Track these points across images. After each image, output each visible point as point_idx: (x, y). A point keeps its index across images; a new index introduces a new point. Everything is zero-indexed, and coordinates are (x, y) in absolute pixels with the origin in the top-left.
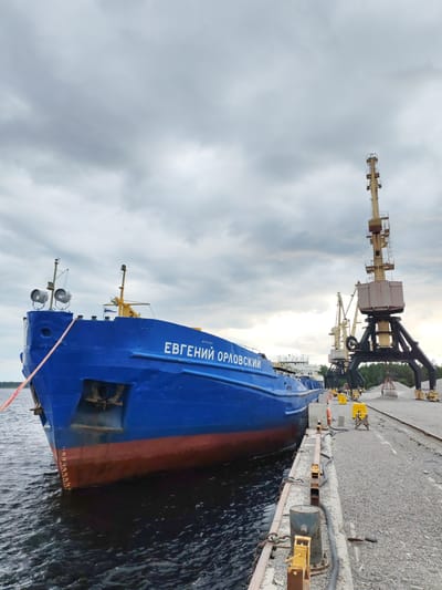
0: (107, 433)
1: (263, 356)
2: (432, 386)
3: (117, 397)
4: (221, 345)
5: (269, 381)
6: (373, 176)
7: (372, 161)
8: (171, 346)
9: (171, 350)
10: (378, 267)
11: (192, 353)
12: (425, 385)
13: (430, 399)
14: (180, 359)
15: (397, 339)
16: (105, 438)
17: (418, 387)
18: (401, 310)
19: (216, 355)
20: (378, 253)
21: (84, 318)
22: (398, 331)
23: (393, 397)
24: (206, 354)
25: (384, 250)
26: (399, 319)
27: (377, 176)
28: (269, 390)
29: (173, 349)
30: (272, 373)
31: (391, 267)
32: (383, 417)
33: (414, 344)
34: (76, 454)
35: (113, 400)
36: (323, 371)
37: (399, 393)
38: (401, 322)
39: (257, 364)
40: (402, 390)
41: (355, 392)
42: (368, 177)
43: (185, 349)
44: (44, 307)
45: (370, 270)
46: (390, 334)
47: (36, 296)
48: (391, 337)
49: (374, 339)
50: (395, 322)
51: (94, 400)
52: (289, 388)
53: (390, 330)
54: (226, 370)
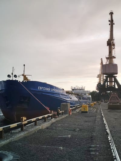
1: (63, 89)
4: (51, 87)
5: (65, 96)
7: (111, 14)
8: (40, 88)
9: (39, 88)
11: (45, 89)
14: (42, 91)
18: (117, 74)
19: (50, 90)
24: (48, 89)
26: (116, 77)
28: (65, 99)
29: (41, 88)
30: (66, 94)
31: (115, 58)
35: (26, 101)
39: (61, 92)
43: (43, 88)
44: (11, 79)
45: (107, 58)
46: (113, 82)
47: (9, 76)
48: (113, 83)
49: (107, 83)
50: (115, 77)
51: (22, 101)
52: (71, 98)
53: (113, 81)
54: (53, 93)
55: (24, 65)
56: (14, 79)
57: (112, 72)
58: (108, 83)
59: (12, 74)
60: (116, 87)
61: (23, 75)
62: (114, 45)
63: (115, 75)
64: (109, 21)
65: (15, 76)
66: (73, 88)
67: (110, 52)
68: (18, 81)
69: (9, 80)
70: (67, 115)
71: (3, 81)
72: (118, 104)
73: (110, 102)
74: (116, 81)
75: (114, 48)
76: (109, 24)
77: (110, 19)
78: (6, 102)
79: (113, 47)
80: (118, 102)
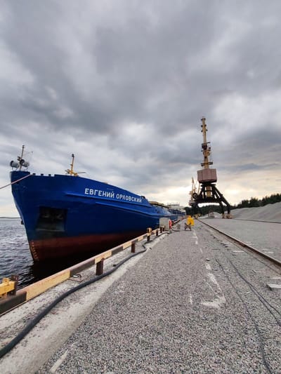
0: (56, 233)
1: (144, 197)
2: (229, 213)
3: (60, 215)
5: (146, 208)
6: (204, 126)
8: (89, 191)
10: (206, 163)
11: (101, 194)
12: (226, 212)
13: (228, 218)
14: (94, 197)
15: (214, 193)
16: (56, 235)
17: (223, 213)
18: (216, 181)
19: (115, 196)
20: (206, 157)
21: (37, 175)
22: (215, 190)
23: (213, 217)
25: (209, 157)
26: (215, 185)
27: (205, 126)
28: (147, 213)
30: (148, 205)
31: (211, 163)
32: (203, 225)
33: (221, 195)
34: (39, 243)
35: (58, 217)
36: (186, 208)
37: (216, 216)
38: (216, 187)
40: (217, 215)
41: (196, 216)
42: (202, 126)
43: (98, 193)
45: (203, 165)
46: (211, 191)
52: (158, 212)
54: (121, 203)
58: (206, 193)
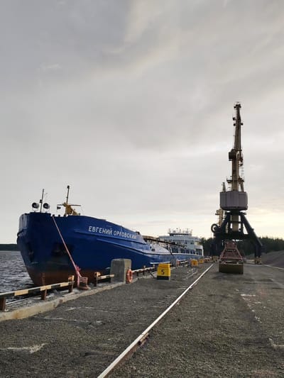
1: (139, 233)
4: (115, 227)
7: (238, 107)
8: (92, 228)
21: (55, 216)
24: (109, 232)
26: (245, 214)
28: (141, 250)
29: (94, 229)
30: (143, 241)
39: (134, 237)
43: (98, 230)
44: (38, 211)
45: (229, 182)
46: (239, 223)
47: (34, 205)
48: (240, 225)
49: (229, 226)
50: (243, 215)
51: (57, 251)
52: (153, 250)
53: (240, 221)
54: (118, 240)
55: (68, 187)
56: (44, 211)
57: (237, 205)
58: (231, 225)
59: (41, 201)
60: (245, 232)
61: (65, 205)
62: (241, 159)
63: (243, 211)
64: (234, 119)
65: (46, 206)
66: (172, 232)
67: (235, 171)
68: (50, 214)
69: (35, 213)
70: (120, 284)
71: (26, 214)
72: (238, 264)
73: (223, 260)
74: (244, 221)
75: (242, 165)
76: (234, 125)
77: (235, 116)
78: (30, 253)
79: (240, 163)
80: (237, 260)
